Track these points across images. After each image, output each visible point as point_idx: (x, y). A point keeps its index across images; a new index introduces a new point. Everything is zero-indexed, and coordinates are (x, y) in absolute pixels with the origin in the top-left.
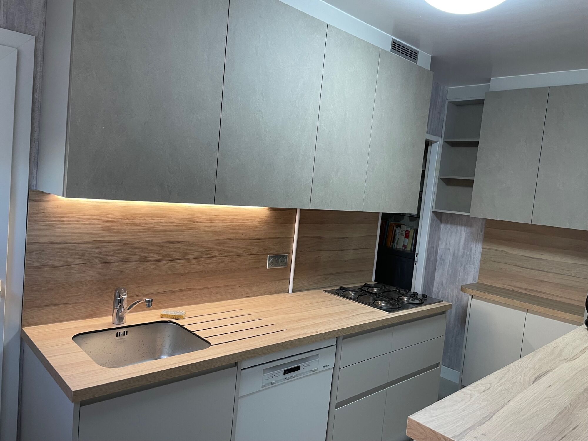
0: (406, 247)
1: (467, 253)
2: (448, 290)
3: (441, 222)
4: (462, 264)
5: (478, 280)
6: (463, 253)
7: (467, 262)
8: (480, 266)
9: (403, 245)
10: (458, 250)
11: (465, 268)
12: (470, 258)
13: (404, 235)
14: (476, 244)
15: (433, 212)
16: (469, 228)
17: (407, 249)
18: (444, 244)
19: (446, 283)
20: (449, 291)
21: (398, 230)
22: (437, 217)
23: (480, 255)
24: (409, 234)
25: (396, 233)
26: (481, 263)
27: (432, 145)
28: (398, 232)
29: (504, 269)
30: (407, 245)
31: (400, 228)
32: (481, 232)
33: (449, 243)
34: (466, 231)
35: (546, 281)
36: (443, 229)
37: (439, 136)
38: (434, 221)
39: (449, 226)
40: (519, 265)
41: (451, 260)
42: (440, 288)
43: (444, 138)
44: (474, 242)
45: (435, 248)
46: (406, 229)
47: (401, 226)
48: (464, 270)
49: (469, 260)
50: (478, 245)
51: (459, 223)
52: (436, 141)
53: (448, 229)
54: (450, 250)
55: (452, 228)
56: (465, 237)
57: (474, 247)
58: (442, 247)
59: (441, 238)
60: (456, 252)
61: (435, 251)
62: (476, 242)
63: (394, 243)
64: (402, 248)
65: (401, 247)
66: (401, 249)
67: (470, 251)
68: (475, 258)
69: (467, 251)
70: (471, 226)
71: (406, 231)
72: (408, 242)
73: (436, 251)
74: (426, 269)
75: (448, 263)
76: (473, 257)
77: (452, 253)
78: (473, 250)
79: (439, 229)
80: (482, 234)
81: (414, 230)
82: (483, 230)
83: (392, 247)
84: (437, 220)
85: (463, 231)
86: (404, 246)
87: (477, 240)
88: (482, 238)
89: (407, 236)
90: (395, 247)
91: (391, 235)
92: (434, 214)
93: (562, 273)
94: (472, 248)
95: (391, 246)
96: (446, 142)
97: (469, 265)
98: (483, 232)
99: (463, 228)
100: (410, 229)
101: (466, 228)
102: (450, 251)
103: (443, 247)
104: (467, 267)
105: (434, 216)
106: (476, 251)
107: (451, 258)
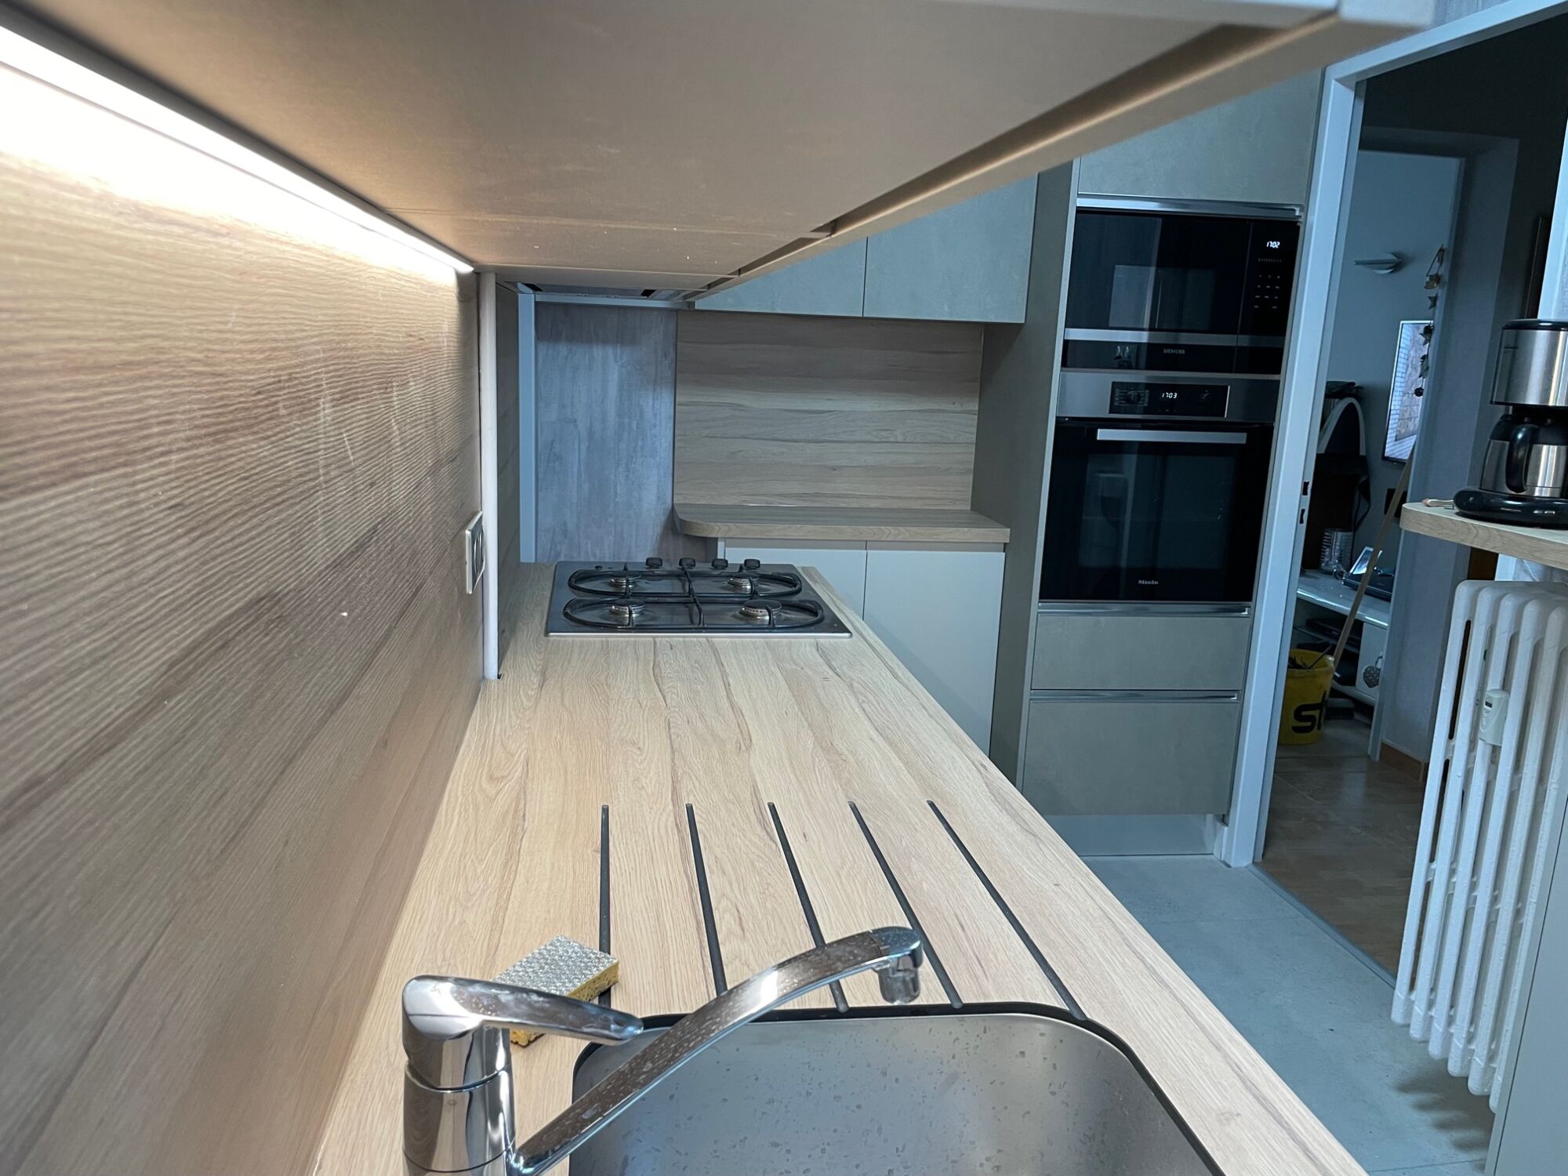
1: (630, 424)
2: (587, 543)
4: (619, 460)
5: (674, 498)
6: (620, 426)
7: (634, 452)
8: (673, 458)
10: (603, 421)
11: (629, 470)
12: (640, 438)
14: (654, 392)
16: (628, 350)
18: (555, 406)
19: (577, 525)
20: (589, 546)
23: (670, 425)
26: (674, 450)
29: (742, 454)
32: (667, 358)
33: (572, 402)
34: (621, 358)
35: (842, 464)
39: (563, 348)
40: (778, 437)
41: (583, 453)
42: (560, 543)
44: (647, 389)
48: (627, 477)
49: (640, 444)
50: (659, 398)
51: (597, 336)
53: (560, 357)
54: (578, 423)
55: (575, 354)
56: (620, 379)
57: (650, 404)
58: (548, 416)
60: (597, 426)
62: (654, 390)
67: (638, 418)
68: (655, 437)
69: (630, 418)
70: (633, 341)
75: (576, 464)
76: (649, 434)
77: (584, 433)
78: (648, 414)
80: (667, 362)
82: (671, 349)
85: (611, 359)
87: (655, 383)
88: (668, 373)
93: (876, 440)
94: (645, 408)
97: (639, 461)
98: (671, 355)
99: (610, 350)
101: (618, 351)
102: (576, 426)
103: (555, 418)
104: (636, 466)
106: (655, 415)
107: (584, 447)
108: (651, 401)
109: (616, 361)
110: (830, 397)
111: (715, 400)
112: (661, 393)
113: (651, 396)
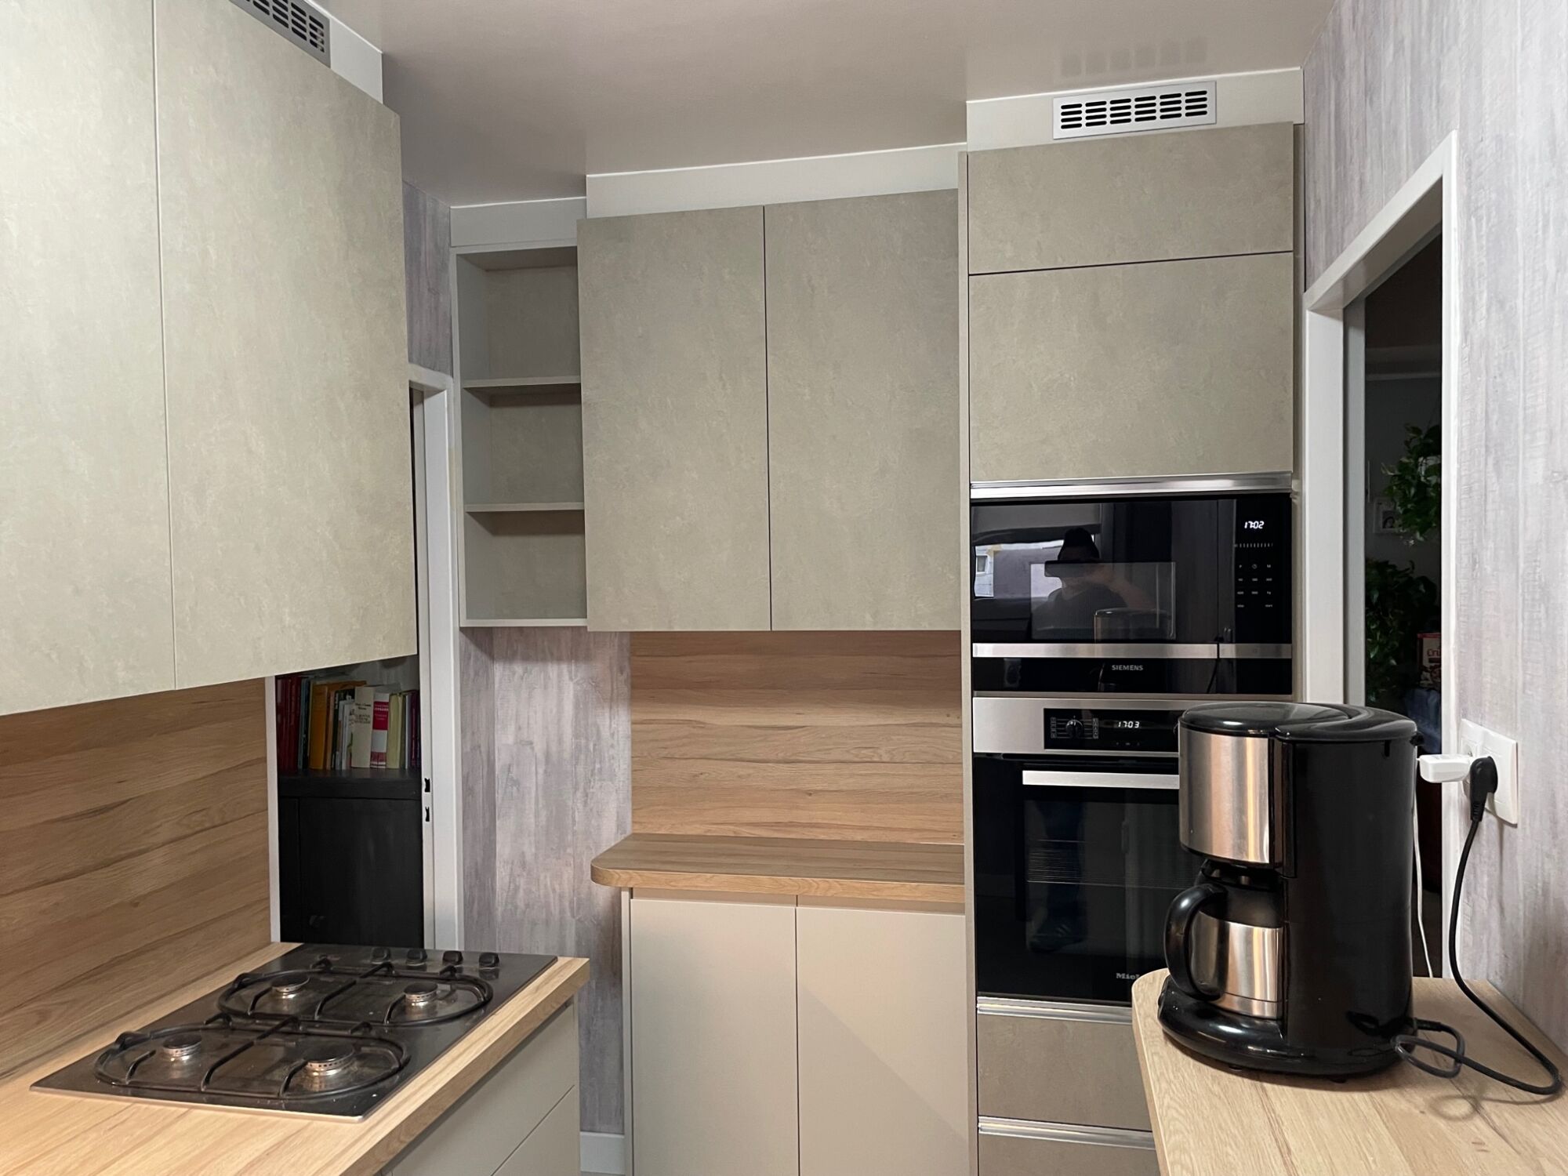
0: (382, 761)
1: (587, 747)
2: (546, 877)
3: (492, 658)
4: (577, 783)
5: (633, 826)
6: (576, 747)
7: (592, 775)
8: (634, 780)
9: (372, 753)
10: (560, 741)
11: (587, 796)
12: (597, 760)
13: (371, 719)
14: (610, 710)
15: (462, 629)
16: (583, 666)
17: (389, 767)
18: (512, 729)
19: (536, 856)
20: (548, 880)
21: (346, 707)
22: (479, 645)
23: (629, 744)
24: (386, 713)
25: (340, 719)
26: (634, 771)
27: (426, 402)
28: (347, 712)
29: (702, 777)
30: (386, 753)
31: (353, 697)
32: (622, 674)
33: (528, 723)
34: (576, 676)
35: (818, 788)
36: (500, 683)
37: (445, 372)
38: (469, 658)
39: (518, 668)
40: (740, 756)
41: (541, 777)
42: (519, 876)
43: (463, 378)
44: (603, 708)
45: (483, 749)
46: (374, 698)
47: (357, 688)
48: (585, 803)
49: (598, 766)
50: (616, 717)
51: (552, 654)
52: (438, 386)
53: (516, 676)
54: (534, 745)
55: (531, 673)
56: (576, 697)
57: (608, 723)
58: (505, 739)
59: (500, 713)
60: (554, 748)
61: (485, 758)
62: (611, 708)
63: (337, 753)
64: (368, 766)
65: (365, 762)
66: (367, 768)
67: (594, 738)
68: (613, 758)
69: (587, 739)
70: (588, 658)
71: (376, 703)
72: (388, 742)
73: (489, 760)
74: (465, 828)
75: (534, 789)
76: (606, 755)
77: (541, 756)
78: (605, 733)
79: (489, 684)
80: (623, 678)
81: (404, 697)
82: (626, 664)
83: (334, 769)
84: (479, 653)
85: (566, 677)
86: (376, 756)
87: (612, 701)
88: (625, 690)
89: (380, 723)
90: (344, 767)
91: (324, 727)
92: (466, 636)
93: (856, 759)
94: (601, 728)
95: (328, 766)
96: (470, 390)
97: (597, 785)
98: (627, 671)
99: (564, 667)
100: (388, 695)
101: (573, 668)
102: (533, 749)
103: (511, 740)
104: (594, 790)
105: (468, 641)
106: (613, 735)
107: (541, 771)
108: (608, 720)
109: (571, 679)
110: (801, 711)
111: (674, 717)
112: (618, 711)
113: (607, 715)
